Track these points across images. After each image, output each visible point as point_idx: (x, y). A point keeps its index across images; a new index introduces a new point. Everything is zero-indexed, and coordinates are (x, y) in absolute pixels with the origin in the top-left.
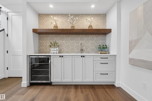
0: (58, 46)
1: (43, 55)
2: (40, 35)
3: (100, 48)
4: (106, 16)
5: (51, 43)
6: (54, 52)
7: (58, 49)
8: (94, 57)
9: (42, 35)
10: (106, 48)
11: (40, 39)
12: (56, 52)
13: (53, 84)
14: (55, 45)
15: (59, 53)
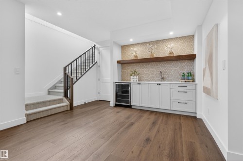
0: (138, 74)
1: (125, 82)
2: (123, 65)
3: (184, 76)
4: (194, 37)
5: (132, 72)
6: (134, 80)
7: (137, 77)
8: (171, 85)
9: (124, 65)
10: (191, 75)
11: (122, 68)
12: (136, 80)
13: (132, 107)
14: (135, 73)
15: (139, 81)
